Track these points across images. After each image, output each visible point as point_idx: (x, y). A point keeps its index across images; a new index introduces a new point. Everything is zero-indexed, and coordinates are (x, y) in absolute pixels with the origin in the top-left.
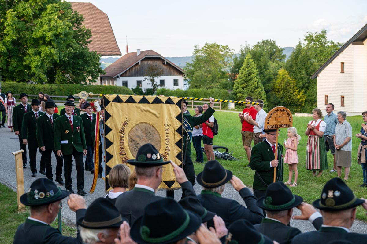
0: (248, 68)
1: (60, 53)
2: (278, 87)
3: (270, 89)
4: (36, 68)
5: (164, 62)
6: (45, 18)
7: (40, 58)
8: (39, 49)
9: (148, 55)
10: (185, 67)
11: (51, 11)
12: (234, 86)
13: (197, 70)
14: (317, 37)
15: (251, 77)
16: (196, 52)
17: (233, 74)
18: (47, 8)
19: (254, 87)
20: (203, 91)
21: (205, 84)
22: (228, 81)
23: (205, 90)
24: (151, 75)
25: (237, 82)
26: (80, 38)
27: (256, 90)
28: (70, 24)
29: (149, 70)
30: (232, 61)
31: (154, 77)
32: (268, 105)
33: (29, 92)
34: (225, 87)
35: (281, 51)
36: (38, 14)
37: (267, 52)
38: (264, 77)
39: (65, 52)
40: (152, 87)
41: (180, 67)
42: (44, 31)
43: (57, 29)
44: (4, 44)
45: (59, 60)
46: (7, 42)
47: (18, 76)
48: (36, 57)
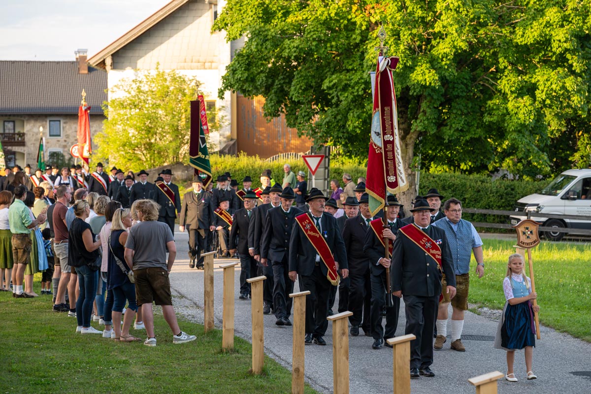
4: (519, 132)
7: (530, 105)
8: (531, 78)
33: (494, 202)
42: (546, 25)
43: (584, 19)
44: (434, 63)
45: (586, 109)
46: (440, 57)
47: (468, 154)
48: (522, 101)
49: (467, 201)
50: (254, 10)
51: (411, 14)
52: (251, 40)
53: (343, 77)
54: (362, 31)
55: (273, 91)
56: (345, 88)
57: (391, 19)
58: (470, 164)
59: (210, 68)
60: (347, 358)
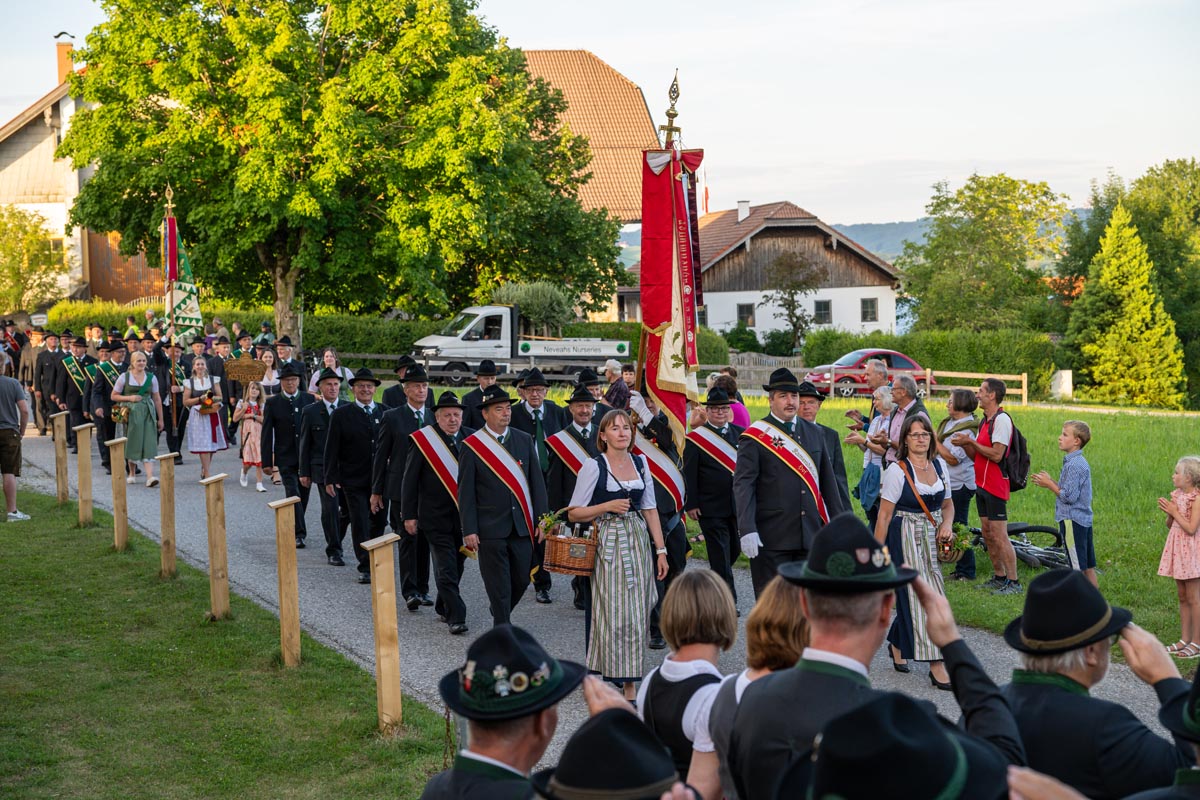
0: (1118, 258)
1: (491, 217)
3: (1196, 328)
4: (413, 266)
5: (828, 243)
6: (442, 106)
7: (424, 236)
8: (424, 205)
9: (777, 219)
10: (900, 258)
11: (461, 82)
12: (1071, 319)
13: (942, 269)
15: (1130, 288)
16: (938, 205)
17: (1067, 278)
18: (450, 70)
19: (1139, 324)
20: (965, 338)
21: (972, 315)
22: (1049, 305)
23: (970, 333)
24: (784, 286)
25: (1080, 305)
26: (554, 166)
27: (1147, 334)
28: (524, 120)
29: (778, 270)
30: (1064, 235)
31: (796, 293)
32: (1189, 384)
34: (1038, 322)
36: (420, 90)
37: (1183, 202)
38: (1176, 286)
39: (505, 213)
40: (790, 327)
41: (882, 259)
42: (438, 147)
43: (480, 140)
44: (314, 190)
45: (486, 240)
46: (321, 183)
47: (357, 293)
48: (414, 232)
49: (357, 345)
50: (104, 134)
51: (286, 135)
52: (101, 168)
53: (210, 208)
54: (231, 156)
55: (130, 226)
56: (214, 221)
57: (263, 142)
58: (359, 303)
59: (56, 201)
60: (224, 527)
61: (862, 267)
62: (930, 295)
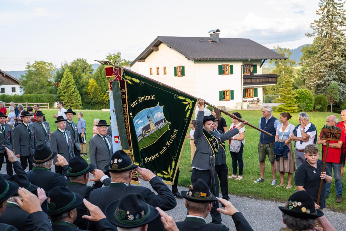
0: (67, 79)
2: (89, 92)
3: (84, 93)
5: (3, 75)
10: (20, 78)
12: (58, 91)
13: (29, 81)
14: (114, 57)
15: (70, 85)
16: (28, 67)
17: (57, 83)
19: (72, 92)
20: (35, 96)
21: (36, 91)
22: (53, 88)
23: (36, 95)
25: (60, 88)
27: (74, 94)
30: (56, 74)
32: (82, 104)
34: (51, 92)
35: (90, 66)
37: (81, 67)
38: (79, 84)
41: (16, 79)
61: (12, 80)
62: (27, 87)
